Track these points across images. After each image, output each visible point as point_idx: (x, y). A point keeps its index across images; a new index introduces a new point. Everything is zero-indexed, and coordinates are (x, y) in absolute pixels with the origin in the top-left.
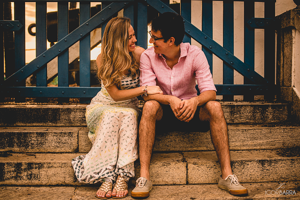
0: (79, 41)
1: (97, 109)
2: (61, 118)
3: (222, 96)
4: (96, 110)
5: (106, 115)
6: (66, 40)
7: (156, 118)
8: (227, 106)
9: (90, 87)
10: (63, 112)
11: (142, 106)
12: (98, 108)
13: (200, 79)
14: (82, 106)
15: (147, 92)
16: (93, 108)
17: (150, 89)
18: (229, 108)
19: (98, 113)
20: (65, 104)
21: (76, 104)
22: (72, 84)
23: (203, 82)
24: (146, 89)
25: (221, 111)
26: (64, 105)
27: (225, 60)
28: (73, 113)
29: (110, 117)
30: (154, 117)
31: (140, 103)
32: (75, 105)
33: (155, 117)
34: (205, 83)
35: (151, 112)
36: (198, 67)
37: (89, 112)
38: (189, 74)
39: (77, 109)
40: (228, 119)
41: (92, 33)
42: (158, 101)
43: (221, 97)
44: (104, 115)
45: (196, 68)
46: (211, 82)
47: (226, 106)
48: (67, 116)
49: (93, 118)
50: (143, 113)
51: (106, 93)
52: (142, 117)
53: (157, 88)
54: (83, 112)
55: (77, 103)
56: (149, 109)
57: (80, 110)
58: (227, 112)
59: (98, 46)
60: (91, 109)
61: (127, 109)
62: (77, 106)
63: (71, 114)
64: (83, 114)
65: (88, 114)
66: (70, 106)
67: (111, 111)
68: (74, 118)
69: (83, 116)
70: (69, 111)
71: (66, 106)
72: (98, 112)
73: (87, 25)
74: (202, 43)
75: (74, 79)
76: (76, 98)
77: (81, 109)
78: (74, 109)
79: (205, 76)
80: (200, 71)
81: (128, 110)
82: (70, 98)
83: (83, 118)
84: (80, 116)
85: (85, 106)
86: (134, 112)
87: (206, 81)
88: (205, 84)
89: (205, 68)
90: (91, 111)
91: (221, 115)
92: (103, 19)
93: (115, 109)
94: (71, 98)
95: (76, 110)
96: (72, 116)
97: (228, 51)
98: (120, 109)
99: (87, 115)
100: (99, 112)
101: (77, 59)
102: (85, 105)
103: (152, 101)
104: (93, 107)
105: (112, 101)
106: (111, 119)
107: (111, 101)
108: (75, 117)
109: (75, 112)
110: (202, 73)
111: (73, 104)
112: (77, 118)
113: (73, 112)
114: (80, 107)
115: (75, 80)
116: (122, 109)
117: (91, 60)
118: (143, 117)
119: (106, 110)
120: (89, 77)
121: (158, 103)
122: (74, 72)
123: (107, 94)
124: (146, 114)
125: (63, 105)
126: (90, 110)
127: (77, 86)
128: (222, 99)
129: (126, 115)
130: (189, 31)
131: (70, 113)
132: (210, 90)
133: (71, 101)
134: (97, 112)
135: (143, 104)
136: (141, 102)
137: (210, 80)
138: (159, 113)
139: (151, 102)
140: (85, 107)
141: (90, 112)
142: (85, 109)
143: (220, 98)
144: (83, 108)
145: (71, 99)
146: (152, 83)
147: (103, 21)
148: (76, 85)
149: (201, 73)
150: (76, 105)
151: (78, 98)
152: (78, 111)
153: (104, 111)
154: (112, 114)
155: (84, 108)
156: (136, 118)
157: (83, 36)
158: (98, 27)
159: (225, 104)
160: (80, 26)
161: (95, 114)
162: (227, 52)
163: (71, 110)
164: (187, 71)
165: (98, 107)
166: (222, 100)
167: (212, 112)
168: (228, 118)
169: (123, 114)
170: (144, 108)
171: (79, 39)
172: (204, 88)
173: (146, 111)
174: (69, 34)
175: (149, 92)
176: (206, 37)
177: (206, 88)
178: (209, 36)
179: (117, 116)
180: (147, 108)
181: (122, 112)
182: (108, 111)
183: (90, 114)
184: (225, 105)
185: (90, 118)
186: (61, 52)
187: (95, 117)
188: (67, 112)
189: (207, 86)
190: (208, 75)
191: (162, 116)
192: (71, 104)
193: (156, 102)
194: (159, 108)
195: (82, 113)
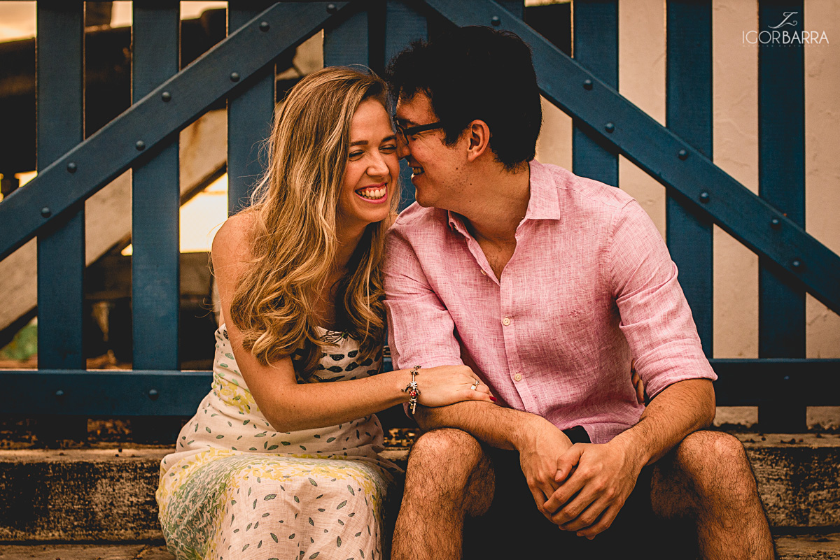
0: (131, 170)
1: (205, 469)
2: (54, 506)
3: (755, 409)
4: (202, 475)
5: (244, 491)
6: (72, 165)
7: (464, 506)
8: (776, 454)
9: (179, 369)
10: (58, 478)
11: (404, 453)
12: (209, 465)
13: (639, 334)
14: (142, 452)
15: (417, 396)
16: (191, 468)
17: (429, 383)
18: (786, 460)
19: (208, 484)
20: (67, 444)
21: (115, 444)
22: (94, 356)
23: (651, 346)
24: (413, 385)
25: (746, 474)
26: (64, 449)
27: (764, 250)
28: (103, 485)
29: (260, 499)
30: (455, 502)
31: (397, 439)
32: (114, 447)
33: (459, 501)
34: (662, 350)
35: (441, 478)
36: (627, 277)
37: (173, 485)
38: (582, 311)
39: (122, 468)
40: (780, 508)
41: (185, 135)
42: (472, 432)
43: (751, 414)
44: (236, 490)
45: (617, 284)
46: (686, 341)
47: (771, 451)
48: (79, 499)
49: (188, 508)
50: (408, 484)
51: (237, 398)
52: (403, 502)
53: (461, 377)
54: (146, 478)
55: (119, 440)
56: (433, 463)
57: (135, 470)
58: (776, 480)
59: (212, 187)
60: (182, 470)
61: (333, 467)
62: (120, 454)
63: (96, 489)
64: (150, 490)
65: (168, 492)
66: (89, 452)
67: (262, 471)
68: (108, 506)
69: (148, 495)
70: (87, 475)
71: (75, 456)
72: (209, 479)
73: (166, 100)
74: (669, 180)
75: (102, 333)
76: (115, 418)
77: (141, 469)
78: (108, 466)
79: (657, 317)
80: (638, 299)
81: (336, 470)
82: (89, 420)
83: (147, 506)
84: (136, 495)
85: (157, 455)
86: (361, 480)
87: (665, 341)
88: (664, 355)
89: (657, 279)
90: (181, 479)
91: (744, 492)
92: (234, 75)
93: (283, 463)
94: (95, 420)
95: (118, 471)
96: (98, 498)
97: (779, 214)
98: (302, 467)
99: (165, 495)
100: (212, 480)
101: (120, 245)
102: (158, 451)
103: (449, 431)
104: (191, 463)
105: (270, 434)
106: (264, 506)
107: (264, 434)
108: (112, 504)
109: (112, 478)
110: (646, 305)
111: (102, 444)
112: (124, 508)
113: (104, 481)
114: (133, 456)
115: (106, 338)
116: (312, 467)
117: (182, 250)
118: (409, 501)
119: (242, 469)
120: (174, 329)
121: (475, 440)
122: (103, 305)
123: (242, 403)
124: (419, 488)
125: (59, 452)
126: (177, 476)
127: (118, 364)
128: (753, 422)
129: (327, 492)
130: (609, 125)
131: (94, 485)
132: (684, 377)
133: (94, 433)
134: (207, 481)
135: (408, 445)
136: (400, 436)
137: (680, 333)
138: (477, 482)
139: (443, 437)
140: (155, 457)
141: (178, 484)
142: (155, 467)
143: (748, 419)
144: (148, 461)
145: (93, 424)
146: (441, 350)
147: (236, 83)
148: (112, 359)
149: (639, 306)
150: (116, 451)
151: (123, 419)
152: (124, 475)
153: (232, 474)
154: (270, 486)
155: (152, 462)
156: (372, 506)
157: (147, 148)
158: (215, 106)
159: (767, 444)
160: (133, 106)
161: (199, 491)
162: (777, 218)
163: (97, 471)
164: (573, 296)
165: (210, 460)
166: (754, 429)
167: (707, 480)
168: (781, 504)
169: (317, 488)
170: (412, 462)
171: (128, 161)
172: (658, 374)
173: (421, 476)
174: (85, 142)
175: (430, 396)
176: (682, 152)
177: (670, 372)
178: (695, 147)
179: (290, 495)
180: (426, 459)
181: (314, 478)
182: (251, 474)
183: (178, 490)
184: (768, 448)
185: (175, 509)
186: (52, 216)
187: (199, 505)
188: (76, 479)
189: (671, 363)
190: (673, 313)
191: (492, 495)
192: (92, 445)
193: (464, 436)
194: (479, 464)
195: (142, 483)
